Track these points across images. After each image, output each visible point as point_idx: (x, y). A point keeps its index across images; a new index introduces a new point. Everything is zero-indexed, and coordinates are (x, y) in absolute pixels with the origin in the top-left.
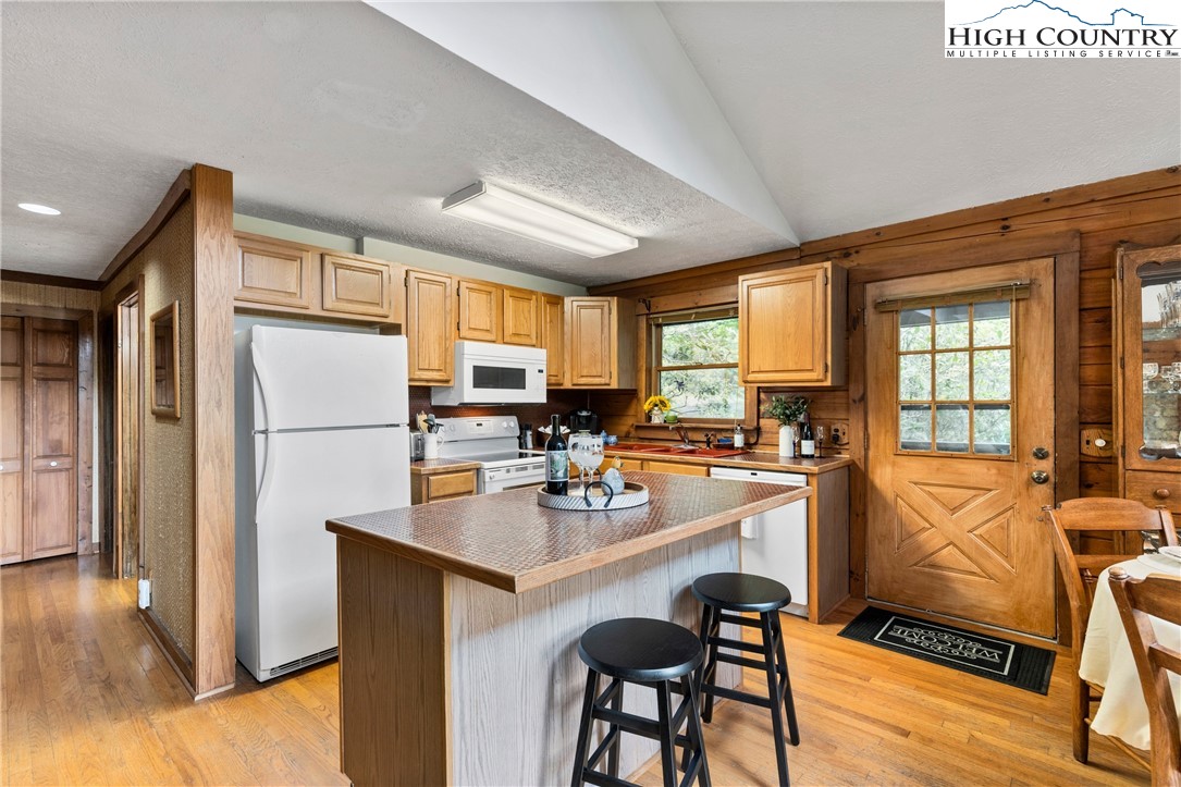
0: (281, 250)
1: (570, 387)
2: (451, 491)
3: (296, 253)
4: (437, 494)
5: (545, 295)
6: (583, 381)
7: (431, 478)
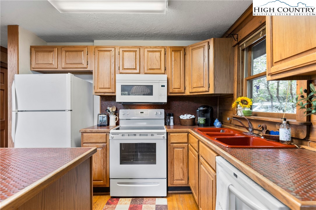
0: (47, 49)
1: (189, 94)
2: (94, 141)
3: (52, 49)
4: (86, 141)
5: (171, 47)
6: (194, 90)
7: (84, 134)
